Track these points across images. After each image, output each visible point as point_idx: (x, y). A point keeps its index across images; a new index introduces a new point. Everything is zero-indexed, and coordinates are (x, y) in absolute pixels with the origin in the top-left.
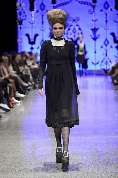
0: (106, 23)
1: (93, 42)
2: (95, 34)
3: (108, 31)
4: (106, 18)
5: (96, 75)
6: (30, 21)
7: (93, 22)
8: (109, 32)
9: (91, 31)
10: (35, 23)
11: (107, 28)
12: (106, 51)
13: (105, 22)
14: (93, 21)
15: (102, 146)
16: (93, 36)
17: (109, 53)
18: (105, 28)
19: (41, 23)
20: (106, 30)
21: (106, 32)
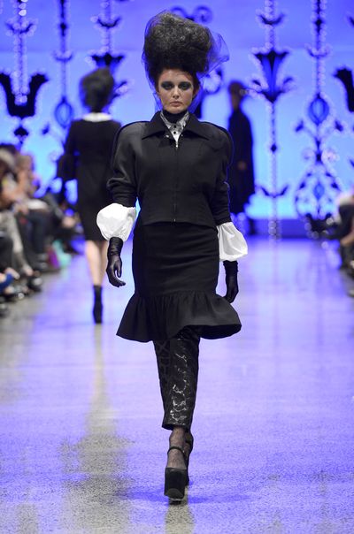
0: (318, 30)
1: (267, 106)
2: (271, 76)
3: (323, 61)
4: (319, 11)
5: (278, 238)
6: (13, 20)
7: (267, 28)
8: (328, 67)
9: (257, 63)
10: (32, 30)
11: (323, 50)
12: (318, 143)
13: (312, 27)
14: (265, 21)
15: (303, 525)
16: (265, 85)
17: (330, 150)
18: (314, 51)
19: (57, 32)
20: (318, 57)
21: (318, 66)
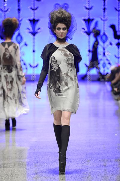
0: (104, 11)
1: (87, 37)
2: (88, 27)
3: (106, 22)
4: (104, 5)
5: (90, 81)
6: (2, 7)
7: (87, 11)
8: (107, 24)
9: (84, 22)
10: (9, 11)
11: (106, 18)
12: (104, 49)
13: (102, 11)
14: (87, 8)
15: (98, 177)
16: (86, 30)
17: (108, 51)
18: (103, 19)
19: (17, 11)
20: (104, 21)
21: (104, 23)
